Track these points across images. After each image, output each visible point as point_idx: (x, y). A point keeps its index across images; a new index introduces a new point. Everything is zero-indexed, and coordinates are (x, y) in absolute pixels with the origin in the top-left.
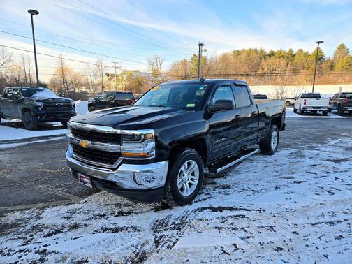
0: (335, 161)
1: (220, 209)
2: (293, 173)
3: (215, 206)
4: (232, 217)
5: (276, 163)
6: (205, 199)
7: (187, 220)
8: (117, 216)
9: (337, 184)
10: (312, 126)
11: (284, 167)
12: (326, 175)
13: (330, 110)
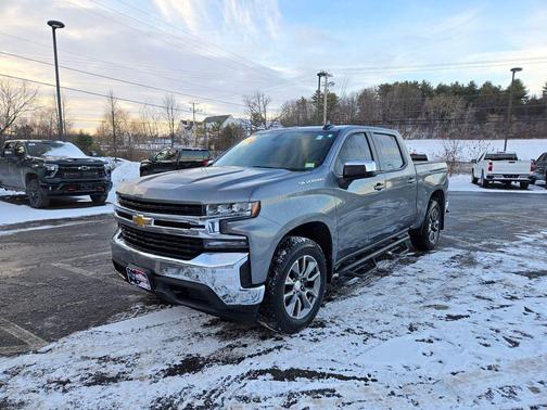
0: (530, 275)
1: (291, 375)
2: (449, 298)
3: (283, 368)
4: (308, 393)
5: (422, 277)
6: (270, 350)
7: (218, 401)
8: (89, 385)
9: (528, 324)
10: (500, 207)
11: (435, 285)
12: (508, 302)
13: (532, 180)
